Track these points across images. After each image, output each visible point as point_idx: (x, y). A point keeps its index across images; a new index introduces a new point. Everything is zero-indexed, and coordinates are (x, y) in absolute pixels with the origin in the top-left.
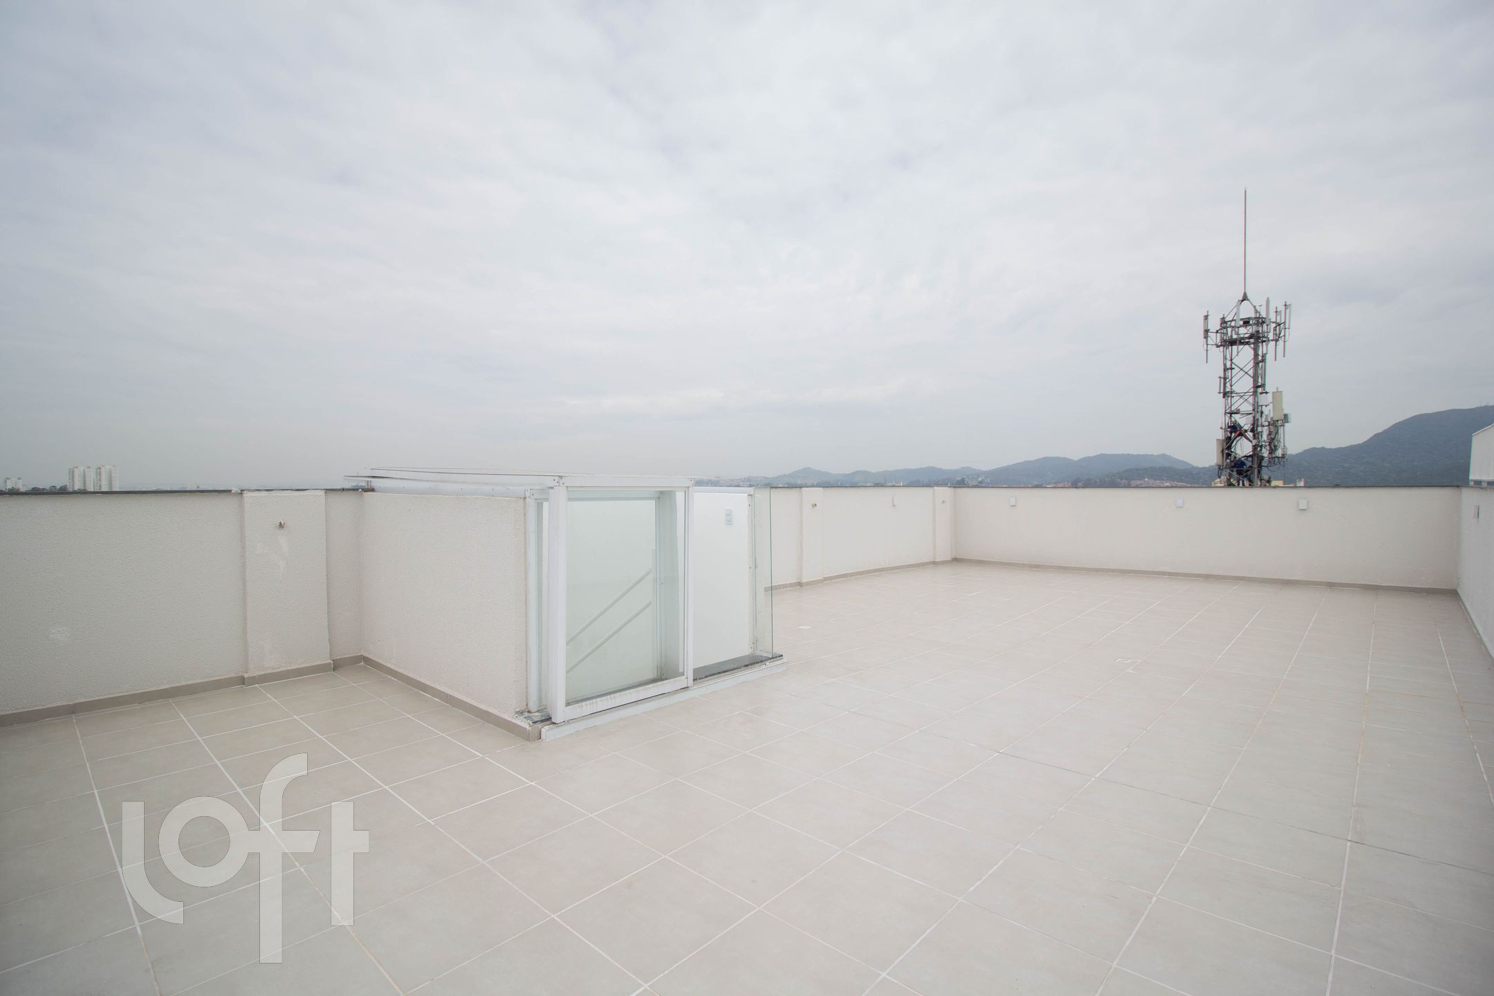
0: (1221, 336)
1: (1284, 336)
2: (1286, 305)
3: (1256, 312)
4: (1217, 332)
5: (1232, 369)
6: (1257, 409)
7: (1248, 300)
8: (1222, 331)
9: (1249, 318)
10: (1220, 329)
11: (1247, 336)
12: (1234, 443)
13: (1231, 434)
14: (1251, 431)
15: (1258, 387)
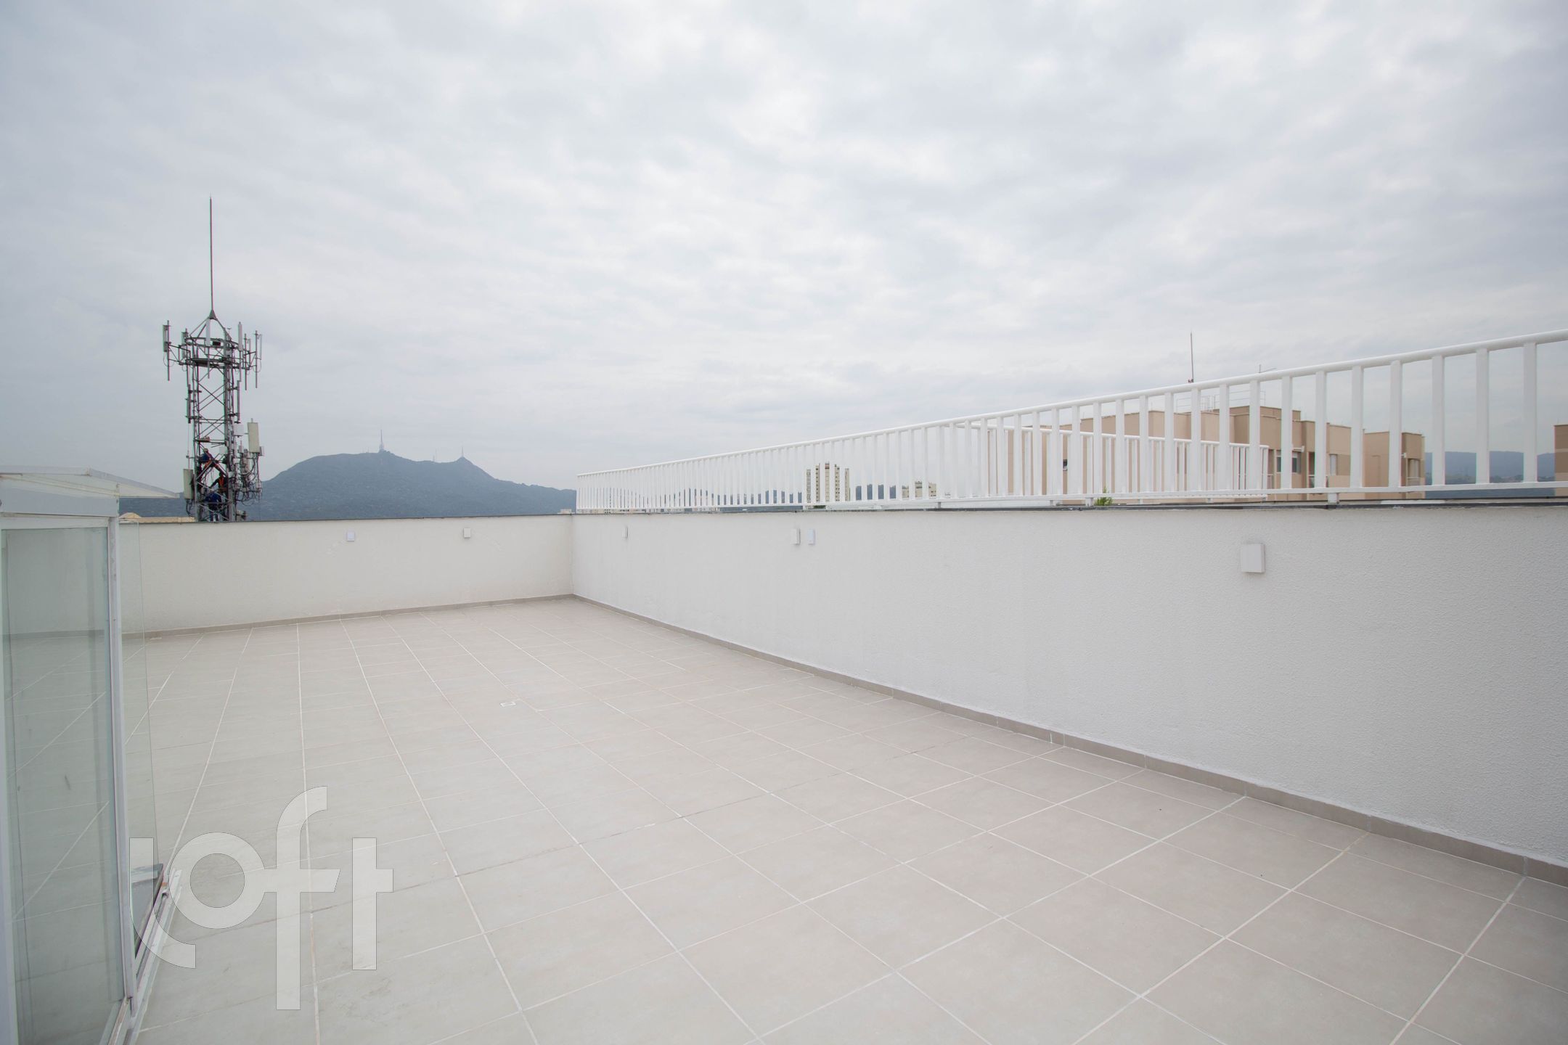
0: (184, 353)
1: (256, 366)
2: (256, 335)
3: (226, 334)
4: (180, 347)
5: (199, 392)
6: (229, 440)
7: (216, 319)
8: (185, 347)
9: (219, 340)
10: (183, 345)
11: (217, 358)
12: (204, 475)
13: (200, 465)
14: (223, 463)
15: (230, 417)
